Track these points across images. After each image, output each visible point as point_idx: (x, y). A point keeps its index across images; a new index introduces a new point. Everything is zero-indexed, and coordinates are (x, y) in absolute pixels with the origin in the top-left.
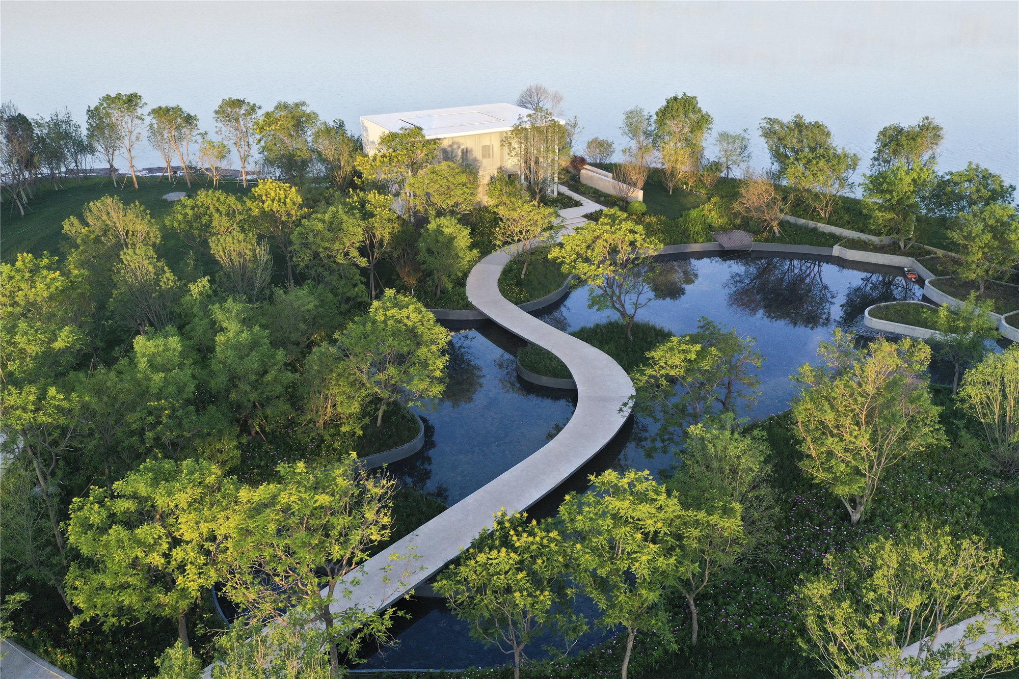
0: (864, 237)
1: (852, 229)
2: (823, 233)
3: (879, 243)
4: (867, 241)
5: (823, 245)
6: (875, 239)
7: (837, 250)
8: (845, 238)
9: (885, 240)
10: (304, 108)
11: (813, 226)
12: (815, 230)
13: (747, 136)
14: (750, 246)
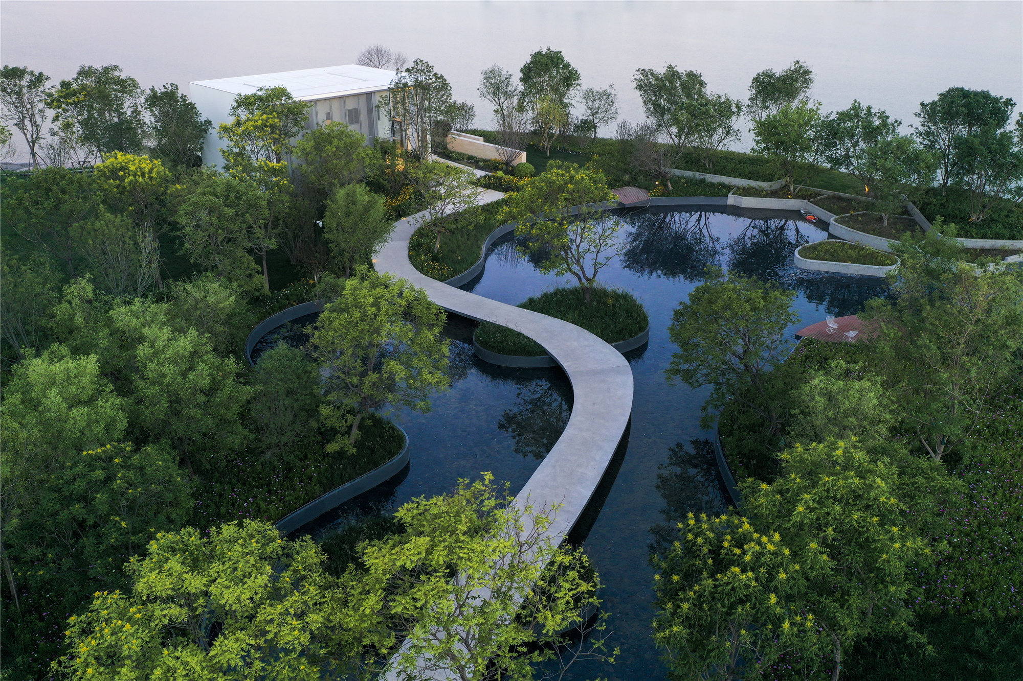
0: (753, 183)
1: (740, 176)
2: (712, 185)
3: (769, 189)
4: (757, 187)
5: (717, 195)
6: (765, 185)
7: (732, 199)
8: (735, 186)
9: (775, 185)
10: (116, 73)
11: (701, 177)
12: (703, 181)
13: (613, 92)
14: (648, 201)
